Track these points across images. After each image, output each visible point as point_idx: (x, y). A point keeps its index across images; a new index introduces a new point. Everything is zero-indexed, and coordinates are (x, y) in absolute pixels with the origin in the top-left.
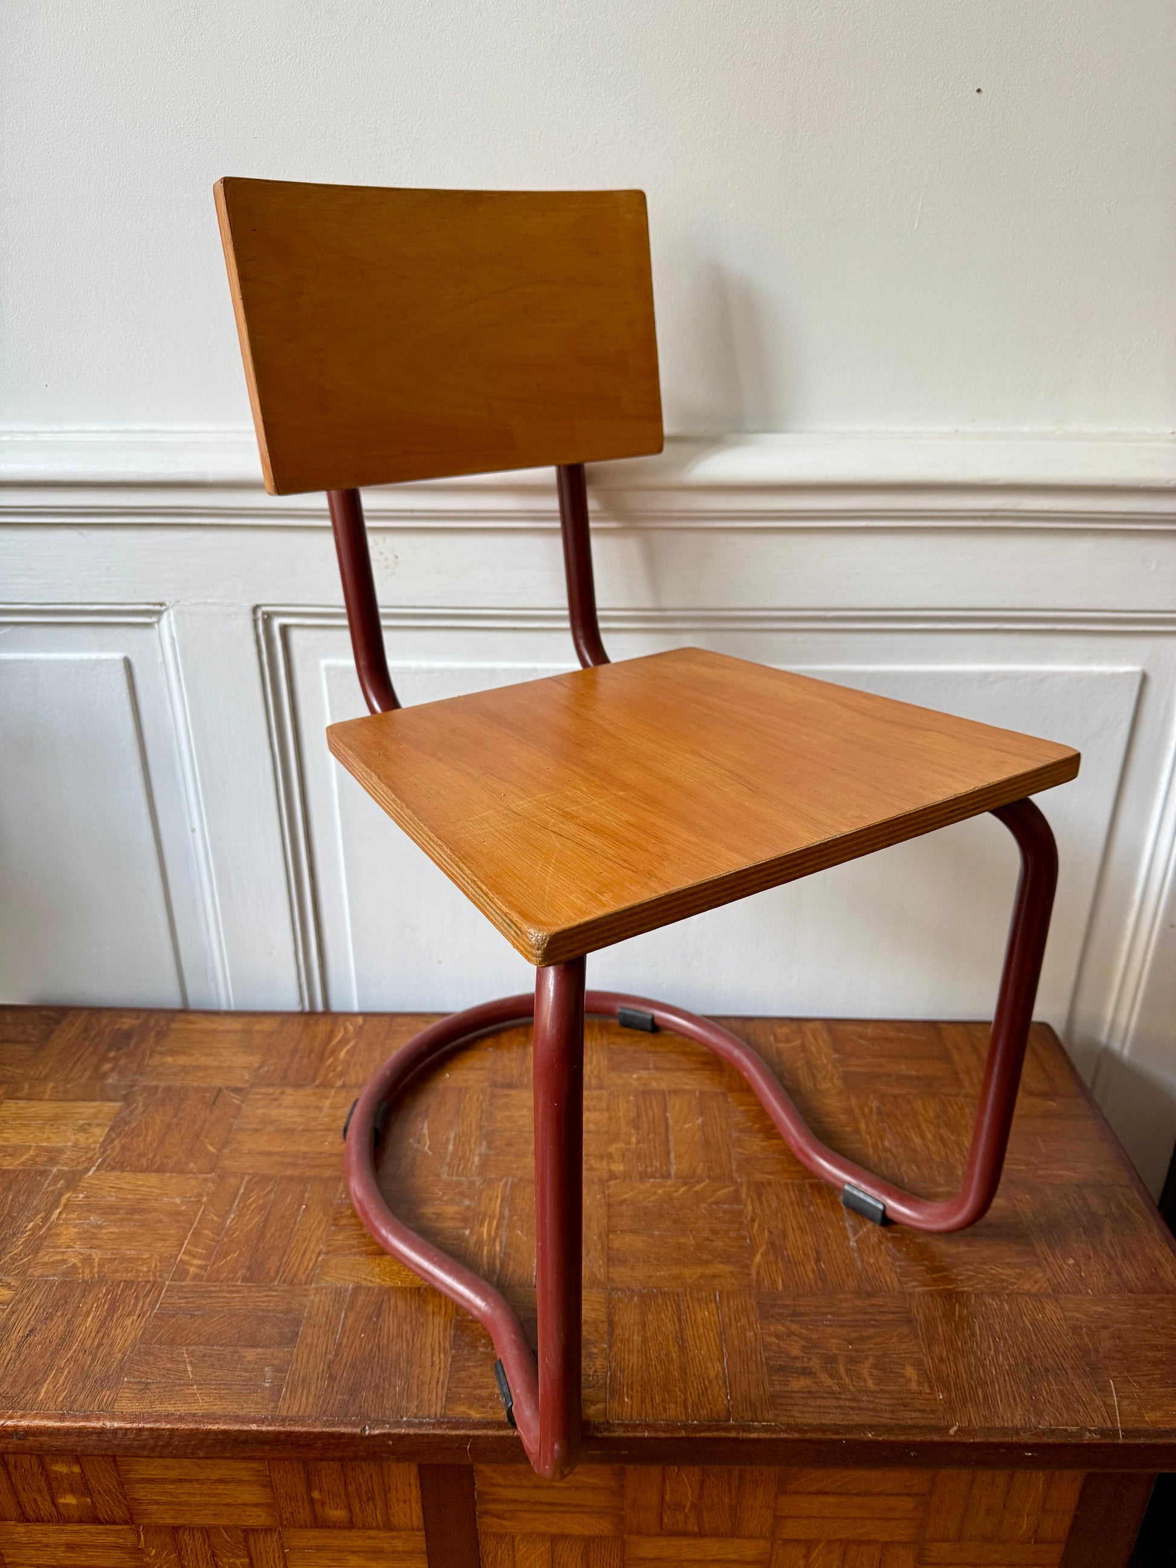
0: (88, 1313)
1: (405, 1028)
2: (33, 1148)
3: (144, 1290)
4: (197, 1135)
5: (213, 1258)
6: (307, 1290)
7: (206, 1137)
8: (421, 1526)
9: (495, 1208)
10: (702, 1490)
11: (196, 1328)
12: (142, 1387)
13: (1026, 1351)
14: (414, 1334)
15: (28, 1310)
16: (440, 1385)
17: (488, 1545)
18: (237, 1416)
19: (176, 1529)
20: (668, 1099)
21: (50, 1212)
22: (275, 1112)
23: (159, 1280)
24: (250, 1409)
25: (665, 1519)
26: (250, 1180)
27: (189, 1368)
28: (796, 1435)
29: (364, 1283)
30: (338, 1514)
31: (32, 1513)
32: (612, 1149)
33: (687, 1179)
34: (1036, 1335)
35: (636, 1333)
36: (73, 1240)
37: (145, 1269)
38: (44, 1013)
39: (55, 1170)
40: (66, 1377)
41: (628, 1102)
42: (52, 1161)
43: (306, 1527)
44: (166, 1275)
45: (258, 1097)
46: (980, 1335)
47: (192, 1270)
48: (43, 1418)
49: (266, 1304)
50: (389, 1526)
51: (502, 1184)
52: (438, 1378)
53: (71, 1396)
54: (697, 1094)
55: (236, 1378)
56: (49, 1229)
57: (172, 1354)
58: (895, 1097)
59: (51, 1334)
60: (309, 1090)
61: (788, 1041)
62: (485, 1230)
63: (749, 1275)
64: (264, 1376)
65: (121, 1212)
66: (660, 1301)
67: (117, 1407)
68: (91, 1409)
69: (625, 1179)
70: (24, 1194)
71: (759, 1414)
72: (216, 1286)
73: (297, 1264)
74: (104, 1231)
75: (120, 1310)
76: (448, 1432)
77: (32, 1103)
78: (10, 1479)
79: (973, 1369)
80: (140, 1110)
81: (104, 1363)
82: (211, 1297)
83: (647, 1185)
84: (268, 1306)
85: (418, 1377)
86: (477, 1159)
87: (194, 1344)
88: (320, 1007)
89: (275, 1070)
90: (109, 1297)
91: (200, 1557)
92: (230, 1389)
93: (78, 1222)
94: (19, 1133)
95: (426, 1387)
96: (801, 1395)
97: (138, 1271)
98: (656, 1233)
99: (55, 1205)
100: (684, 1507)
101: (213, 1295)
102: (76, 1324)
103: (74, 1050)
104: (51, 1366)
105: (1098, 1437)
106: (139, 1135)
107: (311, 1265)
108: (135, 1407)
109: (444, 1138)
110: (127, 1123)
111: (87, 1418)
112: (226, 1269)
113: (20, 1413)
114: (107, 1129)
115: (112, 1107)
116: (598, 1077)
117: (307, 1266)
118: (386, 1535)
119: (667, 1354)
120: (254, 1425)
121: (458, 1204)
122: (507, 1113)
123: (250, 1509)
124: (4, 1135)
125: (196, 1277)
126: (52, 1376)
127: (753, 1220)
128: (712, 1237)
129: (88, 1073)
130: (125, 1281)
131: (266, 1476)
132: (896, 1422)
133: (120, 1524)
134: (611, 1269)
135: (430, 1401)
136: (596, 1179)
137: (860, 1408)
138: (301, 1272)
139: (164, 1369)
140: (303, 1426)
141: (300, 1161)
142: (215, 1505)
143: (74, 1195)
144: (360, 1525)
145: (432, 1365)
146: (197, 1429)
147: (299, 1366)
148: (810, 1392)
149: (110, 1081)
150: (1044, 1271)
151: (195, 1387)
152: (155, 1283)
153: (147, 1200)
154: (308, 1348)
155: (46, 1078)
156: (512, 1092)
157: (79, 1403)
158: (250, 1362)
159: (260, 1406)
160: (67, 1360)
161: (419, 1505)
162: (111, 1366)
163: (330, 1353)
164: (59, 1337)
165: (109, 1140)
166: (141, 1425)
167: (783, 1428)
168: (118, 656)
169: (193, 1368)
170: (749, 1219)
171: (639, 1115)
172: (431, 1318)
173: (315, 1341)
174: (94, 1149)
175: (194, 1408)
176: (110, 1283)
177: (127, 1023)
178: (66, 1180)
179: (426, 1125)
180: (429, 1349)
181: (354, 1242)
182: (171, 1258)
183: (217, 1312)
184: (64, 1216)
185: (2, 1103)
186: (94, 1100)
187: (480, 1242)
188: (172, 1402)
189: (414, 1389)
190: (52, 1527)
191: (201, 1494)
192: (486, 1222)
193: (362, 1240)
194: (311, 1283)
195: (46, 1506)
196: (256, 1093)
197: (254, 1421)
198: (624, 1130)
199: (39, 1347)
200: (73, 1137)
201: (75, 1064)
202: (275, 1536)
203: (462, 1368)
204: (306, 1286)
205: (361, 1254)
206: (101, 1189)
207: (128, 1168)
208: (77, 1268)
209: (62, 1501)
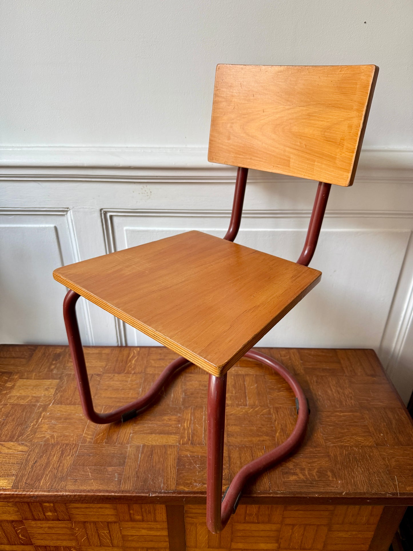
0: (54, 455)
1: (154, 352)
2: (30, 397)
3: (72, 447)
5: (95, 435)
6: (127, 446)
8: (166, 520)
9: (188, 417)
10: (259, 510)
11: (91, 460)
12: (75, 481)
13: (367, 466)
14: (164, 462)
15: (34, 454)
16: (174, 479)
17: (188, 526)
18: (107, 490)
19: (85, 522)
20: (245, 378)
21: (38, 419)
22: (112, 383)
24: (111, 488)
25: (247, 518)
26: (105, 407)
27: (90, 474)
28: (292, 496)
29: (146, 444)
30: (139, 517)
31: (37, 518)
33: (253, 406)
34: (371, 461)
35: (238, 461)
36: (47, 429)
37: (72, 439)
38: (29, 347)
39: (38, 404)
40: (49, 478)
41: (231, 379)
42: (37, 401)
43: (128, 521)
44: (79, 442)
45: (105, 377)
46: (352, 461)
47: (88, 440)
48: (42, 492)
49: (114, 451)
50: (155, 521)
51: (190, 408)
52: (173, 477)
53: (51, 484)
54: (255, 376)
55: (105, 477)
56: (38, 425)
57: (83, 469)
58: (322, 376)
59: (42, 463)
60: (123, 375)
61: (285, 356)
62: (186, 425)
63: (275, 440)
64: (115, 477)
65: (62, 419)
66: (245, 449)
67: (67, 488)
68: (58, 488)
69: (232, 406)
70: (29, 413)
71: (280, 489)
72: (96, 445)
73: (123, 437)
74: (57, 426)
75: (65, 454)
76: (177, 495)
77: (28, 380)
78: (30, 508)
79: (350, 472)
80: (66, 382)
81: (61, 472)
83: (239, 408)
85: (166, 477)
86: (181, 399)
87: (90, 466)
88: (124, 345)
89: (111, 367)
90: (61, 449)
91: (92, 530)
92: (104, 481)
93: (48, 423)
94: (25, 391)
95: (169, 480)
96: (294, 482)
97: (70, 440)
98: (243, 425)
99: (40, 416)
100: (253, 515)
101: (96, 448)
102: (51, 459)
103: (41, 361)
104: (43, 474)
105: (391, 495)
106: (66, 392)
107: (128, 438)
108: (72, 488)
109: (170, 392)
110: (62, 387)
111: (57, 491)
112: (100, 439)
113: (35, 490)
114: (55, 390)
115: (56, 382)
118: (155, 523)
121: (176, 415)
122: (191, 383)
123: (109, 516)
124: (20, 392)
125: (90, 442)
126: (44, 477)
127: (275, 421)
128: (262, 427)
129: (46, 370)
130: (66, 444)
132: (325, 491)
133: (66, 521)
134: (229, 438)
135: (171, 484)
137: (313, 486)
138: (125, 440)
139: (81, 474)
140: (129, 494)
141: (122, 400)
142: (98, 515)
143: (46, 413)
144: (146, 521)
145: (171, 472)
146: (94, 495)
147: (126, 473)
148: (296, 481)
149: (54, 372)
150: (373, 438)
151: (92, 480)
152: (76, 444)
153: (70, 415)
154: (129, 467)
155: (32, 371)
156: (192, 375)
157: (54, 486)
158: (110, 472)
159: (114, 487)
160: (49, 472)
161: (166, 514)
162: (64, 474)
163: (137, 468)
164: (45, 463)
165: (56, 393)
166: (75, 494)
167: (288, 493)
168: (52, 226)
169: (91, 474)
170: (274, 420)
171: (235, 383)
172: (169, 456)
173: (131, 464)
174: (51, 397)
175: (93, 488)
176: (61, 444)
177: (58, 351)
178: (43, 408)
180: (169, 467)
181: (142, 429)
182: (81, 435)
183: (98, 454)
184: (43, 421)
185: (18, 380)
186: (50, 379)
187: (184, 429)
188: (85, 485)
189: (165, 481)
190: (44, 522)
191: (93, 512)
192: (186, 422)
193: (144, 429)
194: (128, 444)
195: (42, 516)
196: (105, 376)
197: (113, 492)
198: (231, 389)
199: (39, 467)
200: (44, 392)
201: (42, 366)
202: (118, 524)
203: (181, 473)
204: (127, 445)
205: (144, 433)
206: (55, 411)
207: (63, 404)
208: (49, 439)
209: (47, 514)
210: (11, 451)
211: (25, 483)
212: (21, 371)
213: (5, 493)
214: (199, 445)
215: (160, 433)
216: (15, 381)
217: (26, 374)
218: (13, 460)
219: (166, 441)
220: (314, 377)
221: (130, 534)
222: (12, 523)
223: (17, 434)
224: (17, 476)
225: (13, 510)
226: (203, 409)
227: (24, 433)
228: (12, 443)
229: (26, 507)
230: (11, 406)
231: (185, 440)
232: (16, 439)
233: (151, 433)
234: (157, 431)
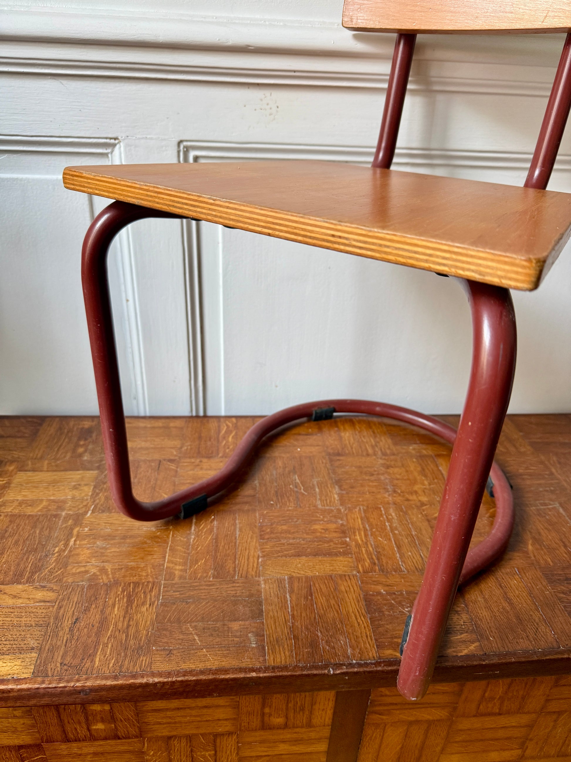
0: (114, 605)
2: (45, 501)
3: (148, 588)
4: (154, 488)
5: (189, 564)
6: (258, 581)
7: (160, 489)
8: (330, 723)
9: (359, 525)
10: (509, 688)
11: (192, 610)
12: (168, 653)
14: (339, 605)
15: (70, 606)
16: (369, 638)
17: (369, 731)
18: (240, 668)
19: (170, 738)
21: (68, 541)
23: (156, 581)
24: (246, 662)
25: (481, 707)
27: (196, 638)
29: (294, 575)
30: (278, 721)
31: (72, 737)
32: (416, 488)
35: (478, 596)
36: (89, 558)
37: (144, 574)
38: (30, 420)
39: (64, 514)
40: (111, 650)
41: (413, 462)
42: (60, 508)
43: (256, 730)
44: (160, 577)
45: (185, 464)
47: (177, 572)
48: (102, 679)
49: (234, 592)
50: (310, 725)
52: (366, 633)
53: (118, 662)
55: (230, 643)
56: (70, 551)
57: (181, 629)
58: (564, 454)
59: (92, 621)
60: (217, 460)
62: (358, 537)
63: (530, 557)
64: (249, 639)
65: (117, 538)
67: (154, 668)
68: (135, 671)
69: (431, 505)
70: (46, 530)
72: (196, 582)
73: (246, 565)
74: (109, 551)
75: (136, 602)
76: (385, 668)
77: (37, 473)
78: (60, 717)
81: (135, 638)
82: (195, 590)
84: (236, 593)
85: (353, 633)
86: (336, 496)
87: (194, 621)
89: (191, 449)
90: (125, 593)
91: (182, 754)
92: (229, 650)
93: (89, 546)
94: (32, 492)
95: (360, 639)
97: (140, 576)
99: (70, 535)
100: (495, 699)
101: (197, 588)
102: (108, 612)
103: (55, 441)
104: (98, 643)
107: (255, 565)
109: (311, 485)
110: (105, 483)
111: (134, 677)
112: (200, 571)
113: (84, 676)
114: (92, 488)
115: (91, 474)
116: (389, 448)
117: (253, 566)
118: (307, 730)
119: (504, 608)
120: (254, 673)
121: (336, 523)
122: (343, 470)
123: (220, 722)
124: (23, 493)
125: (181, 577)
126: (100, 649)
129: (69, 455)
130: (133, 583)
131: (236, 702)
133: (133, 738)
135: (366, 648)
136: (414, 506)
138: (250, 570)
139: (179, 639)
140: (287, 672)
142: (198, 721)
143: (81, 529)
144: (292, 726)
145: (359, 625)
146: (214, 679)
147: (271, 631)
149: (85, 458)
151: (204, 650)
152: (154, 582)
154: (273, 619)
155: (42, 458)
156: (341, 458)
158: (237, 631)
159: (254, 660)
160: (109, 638)
161: (332, 711)
162: (141, 640)
163: (289, 621)
164: (98, 622)
165: (95, 494)
166: (174, 679)
169: (199, 637)
171: (423, 469)
172: (346, 595)
173: (276, 614)
174: (87, 500)
175: (209, 665)
176: (123, 584)
177: (87, 424)
178: (74, 520)
179: (297, 478)
180: (353, 615)
181: (279, 549)
182: (160, 566)
183: (203, 599)
184: (78, 542)
185: (16, 474)
186: (78, 470)
187: (358, 546)
188: (192, 661)
189: (353, 641)
190: (85, 744)
191: (191, 716)
192: (357, 533)
193: (283, 547)
194: (259, 577)
195: (82, 732)
196: (184, 462)
197: (253, 670)
198: (418, 478)
199: (86, 630)
200: (71, 493)
201: (58, 450)
202: (235, 737)
203: (380, 626)
204: (257, 579)
205: (286, 556)
206: (99, 524)
207: (113, 511)
208: (97, 575)
209: (94, 727)
210: (20, 601)
211: (61, 664)
212: (19, 458)
213: (19, 687)
214: (395, 572)
215: (316, 555)
216: (11, 476)
217: (30, 463)
218: (28, 619)
219: (331, 568)
220: (551, 454)
221: (254, 754)
222: (19, 750)
223: (29, 569)
224: (40, 650)
225: (23, 724)
226: (381, 511)
227: (42, 565)
228: (20, 586)
229: (51, 716)
230: (8, 519)
231: (367, 564)
232: (28, 578)
233: (298, 555)
234: (309, 550)
